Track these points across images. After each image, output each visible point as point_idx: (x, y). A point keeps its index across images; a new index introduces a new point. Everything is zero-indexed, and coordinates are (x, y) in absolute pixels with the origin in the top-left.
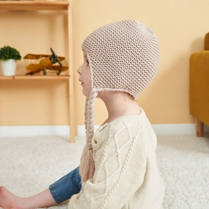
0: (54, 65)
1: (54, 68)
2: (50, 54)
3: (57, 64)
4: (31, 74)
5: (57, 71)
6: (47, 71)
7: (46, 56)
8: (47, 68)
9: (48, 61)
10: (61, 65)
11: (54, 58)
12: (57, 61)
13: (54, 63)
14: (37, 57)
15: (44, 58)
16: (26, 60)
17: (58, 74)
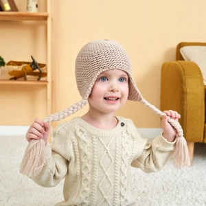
0: (35, 71)
1: (35, 74)
2: (31, 61)
3: (37, 70)
4: (15, 79)
5: (38, 77)
6: (28, 77)
7: (28, 63)
8: (28, 74)
9: (28, 67)
10: (41, 72)
11: (34, 65)
12: (37, 68)
13: (34, 69)
14: (19, 64)
15: (26, 65)
16: (9, 66)
17: (38, 80)
